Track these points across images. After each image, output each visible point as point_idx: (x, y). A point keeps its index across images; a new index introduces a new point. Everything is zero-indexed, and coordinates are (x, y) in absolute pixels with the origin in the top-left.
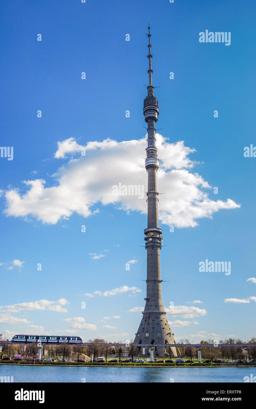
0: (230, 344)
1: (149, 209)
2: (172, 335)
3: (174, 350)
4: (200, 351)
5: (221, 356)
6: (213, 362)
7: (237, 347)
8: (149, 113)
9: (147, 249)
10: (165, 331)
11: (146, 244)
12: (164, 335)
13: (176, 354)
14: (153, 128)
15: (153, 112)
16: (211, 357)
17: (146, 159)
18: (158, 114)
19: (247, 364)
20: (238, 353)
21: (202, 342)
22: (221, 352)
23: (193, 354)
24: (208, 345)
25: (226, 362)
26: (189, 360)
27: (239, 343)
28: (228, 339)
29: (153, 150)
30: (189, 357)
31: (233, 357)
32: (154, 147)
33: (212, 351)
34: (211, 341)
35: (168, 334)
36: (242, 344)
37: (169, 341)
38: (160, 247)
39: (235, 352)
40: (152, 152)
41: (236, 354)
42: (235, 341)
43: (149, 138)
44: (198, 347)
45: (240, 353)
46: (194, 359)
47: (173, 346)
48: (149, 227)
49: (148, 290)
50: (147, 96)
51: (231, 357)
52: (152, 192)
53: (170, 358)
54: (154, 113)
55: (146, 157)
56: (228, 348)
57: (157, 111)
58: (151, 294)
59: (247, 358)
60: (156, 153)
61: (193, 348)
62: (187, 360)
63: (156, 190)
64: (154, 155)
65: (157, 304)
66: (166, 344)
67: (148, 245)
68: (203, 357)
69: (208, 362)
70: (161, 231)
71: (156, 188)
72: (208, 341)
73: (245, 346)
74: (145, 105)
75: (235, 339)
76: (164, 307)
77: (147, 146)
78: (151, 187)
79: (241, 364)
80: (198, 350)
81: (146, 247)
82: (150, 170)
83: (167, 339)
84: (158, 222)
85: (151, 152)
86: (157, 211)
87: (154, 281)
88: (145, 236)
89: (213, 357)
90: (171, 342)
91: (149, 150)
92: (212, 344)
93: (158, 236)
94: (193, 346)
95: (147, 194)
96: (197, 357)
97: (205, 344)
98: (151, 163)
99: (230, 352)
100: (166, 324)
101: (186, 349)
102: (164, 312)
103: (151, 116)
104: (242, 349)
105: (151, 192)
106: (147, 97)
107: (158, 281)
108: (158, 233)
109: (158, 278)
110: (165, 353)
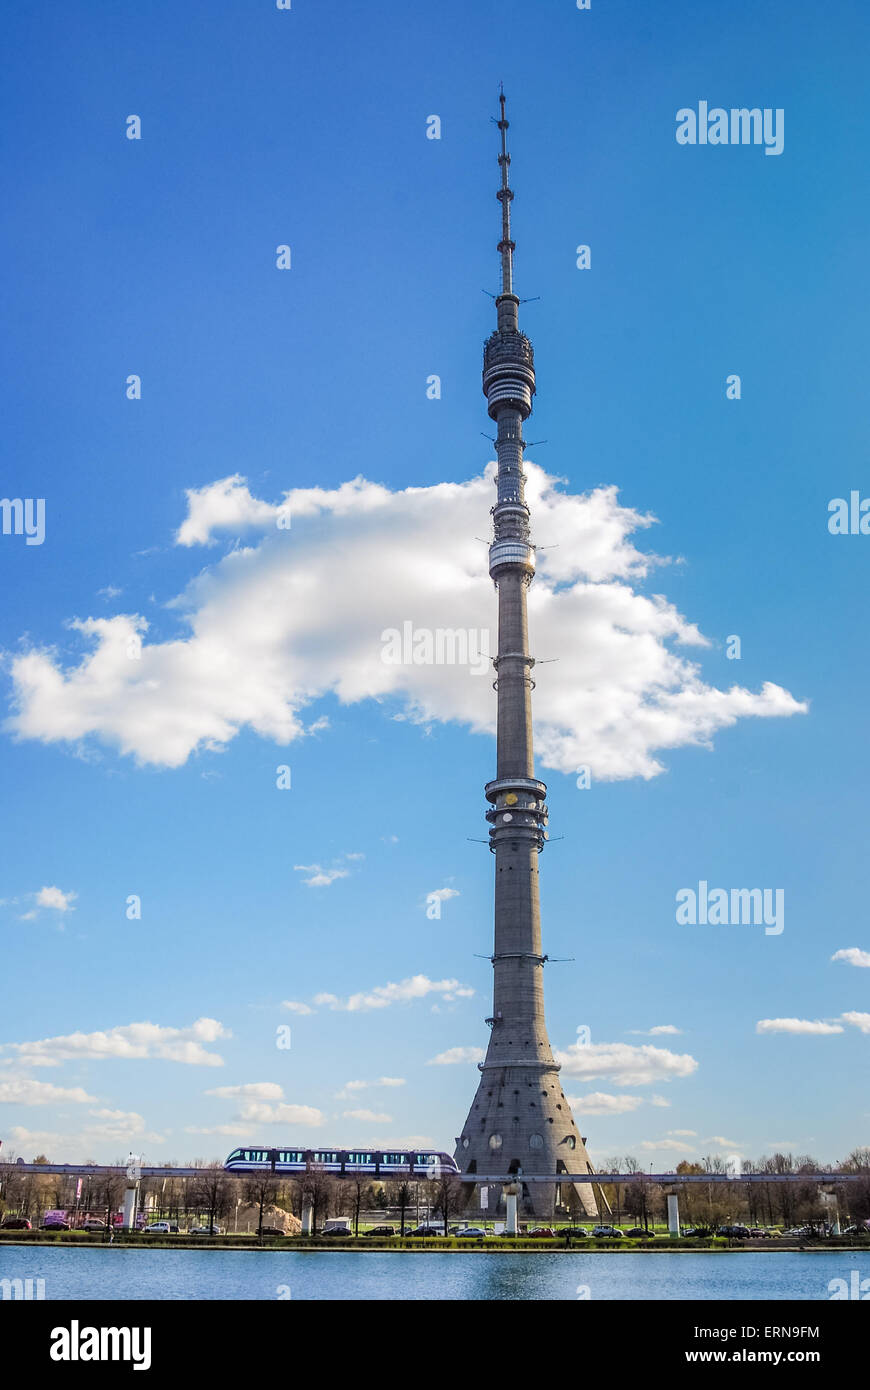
0: (776, 1172)
1: (502, 713)
2: (579, 1143)
3: (586, 1193)
4: (676, 1197)
5: (745, 1213)
6: (718, 1235)
7: (800, 1185)
8: (502, 387)
9: (494, 850)
10: (559, 1131)
11: (492, 833)
12: (555, 1142)
13: (592, 1209)
14: (517, 438)
15: (517, 384)
16: (712, 1217)
17: (492, 543)
18: (533, 390)
19: (834, 1241)
20: (804, 1202)
21: (682, 1167)
22: (744, 1200)
23: (651, 1208)
24: (704, 1178)
25: (764, 1236)
26: (639, 1226)
27: (809, 1169)
28: (771, 1156)
29: (515, 513)
30: (638, 1219)
31: (786, 1217)
32: (520, 504)
33: (718, 1199)
34: (712, 1162)
35: (565, 1141)
36: (820, 1173)
37: (568, 1163)
38: (539, 843)
39: (795, 1200)
40: (514, 521)
41: (798, 1206)
42: (794, 1164)
43: (503, 473)
44: (668, 1184)
45: (812, 1202)
46: (655, 1226)
47: (584, 1179)
48: (502, 774)
49: (499, 989)
50: (496, 329)
51: (781, 1219)
52: (513, 657)
53: (574, 1220)
54: (518, 389)
55: (491, 537)
56: (772, 1189)
57: (528, 382)
58: (508, 1003)
59: (835, 1222)
60: (526, 523)
61: (651, 1188)
62: (630, 1228)
63: (525, 649)
64: (518, 530)
65: (528, 1037)
66: (559, 1172)
67: (499, 835)
68: (686, 1218)
69: (702, 1233)
70: (542, 788)
71: (525, 641)
72: (702, 1164)
73: (828, 1179)
74: (489, 361)
75: (794, 1157)
76: (553, 1048)
77: (495, 501)
78: (510, 640)
79: (812, 1241)
80: (667, 1194)
81: (493, 844)
82: (505, 580)
83: (561, 1158)
84: (531, 760)
85: (510, 521)
86: (528, 722)
87: (518, 959)
88: (488, 806)
89: (719, 1218)
90: (576, 1168)
91: (502, 514)
92: (714, 1175)
93: (533, 806)
94: (650, 1181)
95: (496, 665)
96: (665, 1218)
97: (692, 1174)
98: (509, 559)
99: (774, 1200)
100: (559, 1107)
101: (627, 1191)
102: (551, 1063)
103: (509, 399)
104: (819, 1191)
105: (509, 657)
106: (495, 333)
107: (532, 961)
108: (532, 796)
109: (532, 950)
110: (558, 1204)
